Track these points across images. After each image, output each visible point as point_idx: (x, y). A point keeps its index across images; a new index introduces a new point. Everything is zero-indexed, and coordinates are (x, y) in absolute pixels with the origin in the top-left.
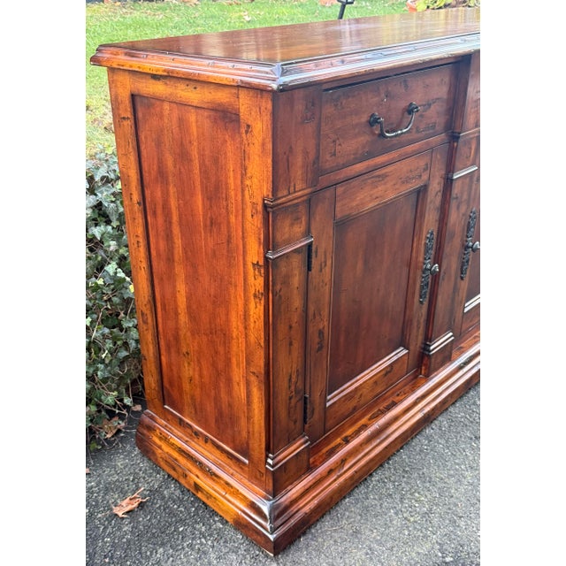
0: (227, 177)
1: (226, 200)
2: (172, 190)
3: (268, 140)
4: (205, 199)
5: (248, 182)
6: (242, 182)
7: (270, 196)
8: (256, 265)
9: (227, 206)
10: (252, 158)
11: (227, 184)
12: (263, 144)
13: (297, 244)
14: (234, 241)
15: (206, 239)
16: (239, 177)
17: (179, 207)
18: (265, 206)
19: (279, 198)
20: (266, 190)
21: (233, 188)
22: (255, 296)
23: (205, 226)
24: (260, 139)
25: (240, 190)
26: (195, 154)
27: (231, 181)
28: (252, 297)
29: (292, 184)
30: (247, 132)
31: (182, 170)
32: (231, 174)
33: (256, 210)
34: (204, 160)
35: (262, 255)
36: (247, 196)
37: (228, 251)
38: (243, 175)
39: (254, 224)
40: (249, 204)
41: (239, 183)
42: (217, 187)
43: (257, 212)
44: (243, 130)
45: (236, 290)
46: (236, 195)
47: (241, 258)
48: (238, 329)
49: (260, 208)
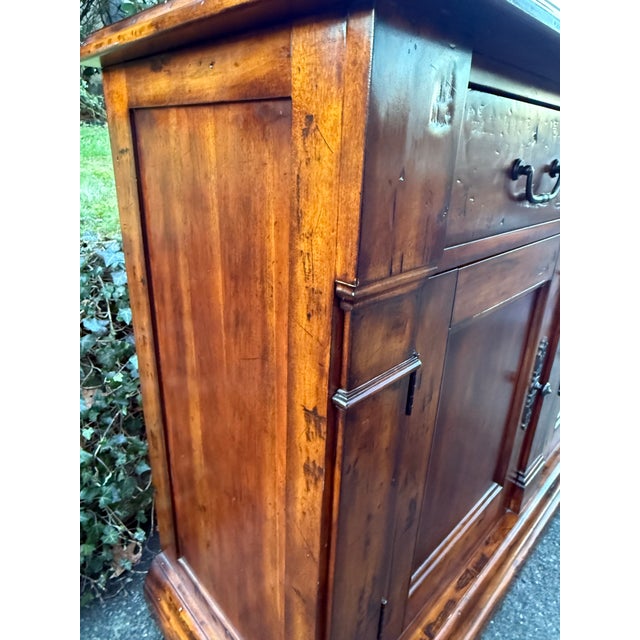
0: (264, 239)
1: (262, 281)
2: (182, 261)
3: (354, 142)
4: (228, 279)
5: (303, 246)
6: (291, 246)
7: (352, 277)
8: (311, 414)
9: (263, 292)
10: (314, 191)
11: (263, 250)
12: (342, 156)
13: (393, 373)
14: (273, 357)
15: (228, 348)
16: (286, 234)
17: (191, 290)
18: (337, 298)
19: (369, 283)
20: (342, 263)
21: (273, 257)
22: (307, 469)
23: (227, 326)
24: (335, 145)
25: (286, 262)
26: (213, 197)
27: (272, 244)
28: (302, 470)
29: (399, 254)
30: (306, 133)
31: (196, 228)
32: (272, 230)
33: (318, 304)
34: (226, 207)
35: (324, 398)
36: (300, 276)
37: (263, 374)
38: (294, 231)
39: (311, 334)
40: (303, 292)
41: (285, 247)
42: (247, 258)
43: (319, 309)
44: (298, 131)
45: (273, 443)
46: (279, 273)
47: (284, 392)
48: (274, 507)
49: (326, 300)
